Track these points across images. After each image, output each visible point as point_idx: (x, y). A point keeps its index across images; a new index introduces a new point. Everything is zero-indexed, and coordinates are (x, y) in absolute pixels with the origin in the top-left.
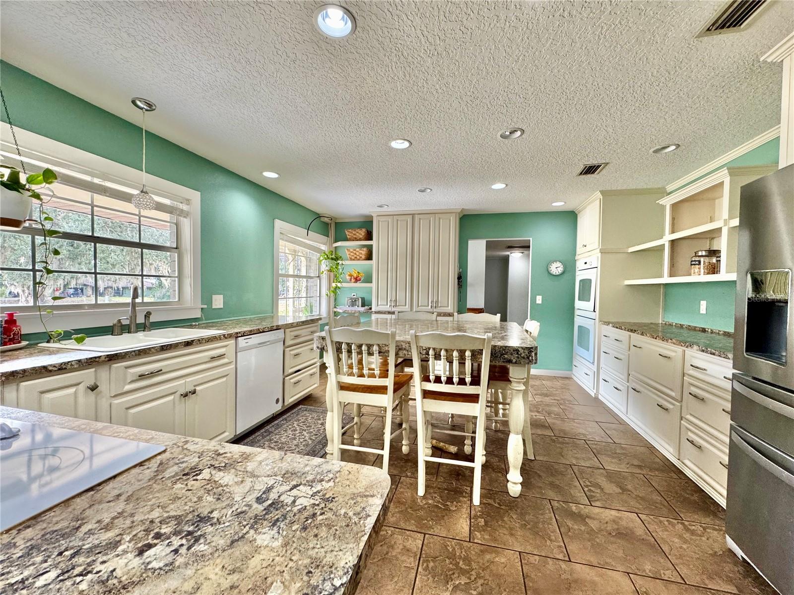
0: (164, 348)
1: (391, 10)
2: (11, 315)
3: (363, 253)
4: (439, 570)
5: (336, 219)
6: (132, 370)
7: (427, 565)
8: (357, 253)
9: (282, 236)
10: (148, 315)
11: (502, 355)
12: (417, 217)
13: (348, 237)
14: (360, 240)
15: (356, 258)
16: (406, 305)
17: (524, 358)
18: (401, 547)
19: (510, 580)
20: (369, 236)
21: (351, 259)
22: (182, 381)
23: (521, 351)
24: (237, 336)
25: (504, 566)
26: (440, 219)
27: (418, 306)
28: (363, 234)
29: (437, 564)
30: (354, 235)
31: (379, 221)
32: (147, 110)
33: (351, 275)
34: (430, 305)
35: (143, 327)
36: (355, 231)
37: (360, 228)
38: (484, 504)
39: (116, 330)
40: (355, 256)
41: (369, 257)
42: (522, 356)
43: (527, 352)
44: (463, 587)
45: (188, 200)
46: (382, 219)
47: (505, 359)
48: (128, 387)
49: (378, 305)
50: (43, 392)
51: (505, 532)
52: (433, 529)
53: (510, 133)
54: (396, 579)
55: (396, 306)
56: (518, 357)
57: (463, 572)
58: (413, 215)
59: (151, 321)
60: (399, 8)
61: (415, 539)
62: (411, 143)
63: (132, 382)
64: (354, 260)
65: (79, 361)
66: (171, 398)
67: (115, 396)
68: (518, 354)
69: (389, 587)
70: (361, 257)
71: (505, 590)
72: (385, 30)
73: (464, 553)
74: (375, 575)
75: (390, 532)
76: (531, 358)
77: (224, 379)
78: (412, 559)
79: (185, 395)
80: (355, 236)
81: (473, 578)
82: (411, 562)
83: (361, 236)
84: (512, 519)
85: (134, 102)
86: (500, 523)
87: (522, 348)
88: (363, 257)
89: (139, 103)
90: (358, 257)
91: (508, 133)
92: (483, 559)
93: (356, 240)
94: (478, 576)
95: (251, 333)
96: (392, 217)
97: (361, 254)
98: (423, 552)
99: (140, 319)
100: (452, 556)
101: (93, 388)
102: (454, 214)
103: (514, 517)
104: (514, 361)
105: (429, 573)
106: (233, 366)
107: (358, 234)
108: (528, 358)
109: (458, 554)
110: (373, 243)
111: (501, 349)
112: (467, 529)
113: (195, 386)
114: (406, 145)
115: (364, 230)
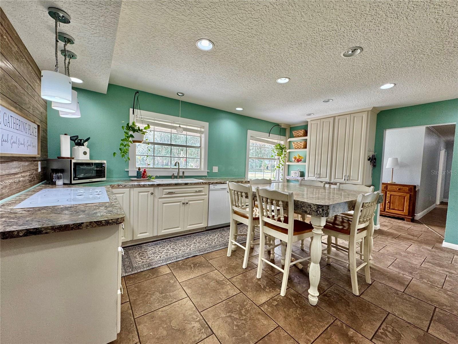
0: (176, 184)
1: (218, 30)
2: (145, 170)
3: (302, 144)
4: (231, 307)
5: (290, 125)
6: (165, 190)
7: (229, 302)
8: (299, 145)
9: (252, 138)
10: (183, 172)
11: (301, 207)
12: (337, 118)
13: (294, 135)
14: (301, 136)
15: (298, 147)
16: (326, 177)
17: (314, 211)
18: (226, 290)
19: (258, 331)
20: (306, 134)
21: (295, 148)
22: (184, 198)
23: (313, 206)
24: (209, 184)
25: (262, 324)
26: (354, 117)
27: (335, 179)
28: (303, 133)
29: (233, 304)
30: (297, 133)
31: (311, 124)
32: (181, 96)
33: (295, 158)
34: (344, 178)
35: (181, 177)
36: (298, 131)
37: (301, 129)
38: (287, 298)
39: (173, 177)
40: (298, 146)
41: (305, 147)
42: (313, 209)
43: (316, 208)
44: (233, 318)
45: (204, 127)
46: (313, 122)
47: (303, 210)
48: (164, 196)
49: (308, 177)
50: (139, 192)
51: (282, 314)
52: (247, 292)
53: (352, 52)
54: (212, 299)
55: (320, 178)
56: (311, 210)
57: (240, 314)
58: (334, 117)
59: (185, 175)
60: (221, 28)
61: (235, 291)
62: (289, 78)
63: (165, 194)
64: (297, 149)
65: (149, 184)
66: (179, 203)
67: (160, 198)
68: (310, 208)
69: (206, 299)
70: (301, 147)
71: (250, 332)
72: (224, 38)
73: (249, 308)
74: (207, 293)
75: (228, 283)
76: (319, 212)
77: (202, 201)
78: (225, 297)
79: (184, 204)
80: (298, 135)
81: (241, 318)
82: (224, 297)
83: (301, 134)
84: (295, 313)
85: (177, 94)
86: (285, 309)
87: (313, 204)
88: (302, 147)
89: (179, 94)
90: (299, 147)
91: (351, 52)
92: (255, 316)
93: (298, 136)
94: (245, 320)
95: (217, 183)
96: (320, 120)
97: (301, 145)
98: (233, 297)
99: (181, 174)
100: (242, 306)
101: (152, 194)
102: (367, 112)
103: (298, 312)
104: (308, 212)
105: (226, 305)
106: (207, 196)
107: (299, 133)
108: (317, 212)
109: (246, 307)
110: (308, 138)
111: (301, 204)
112: (263, 301)
113: (189, 201)
114: (287, 80)
115: (303, 130)
